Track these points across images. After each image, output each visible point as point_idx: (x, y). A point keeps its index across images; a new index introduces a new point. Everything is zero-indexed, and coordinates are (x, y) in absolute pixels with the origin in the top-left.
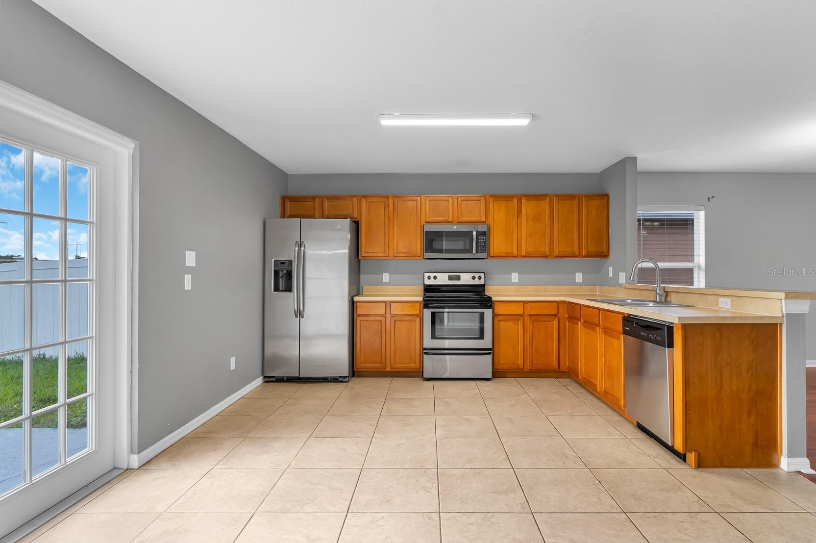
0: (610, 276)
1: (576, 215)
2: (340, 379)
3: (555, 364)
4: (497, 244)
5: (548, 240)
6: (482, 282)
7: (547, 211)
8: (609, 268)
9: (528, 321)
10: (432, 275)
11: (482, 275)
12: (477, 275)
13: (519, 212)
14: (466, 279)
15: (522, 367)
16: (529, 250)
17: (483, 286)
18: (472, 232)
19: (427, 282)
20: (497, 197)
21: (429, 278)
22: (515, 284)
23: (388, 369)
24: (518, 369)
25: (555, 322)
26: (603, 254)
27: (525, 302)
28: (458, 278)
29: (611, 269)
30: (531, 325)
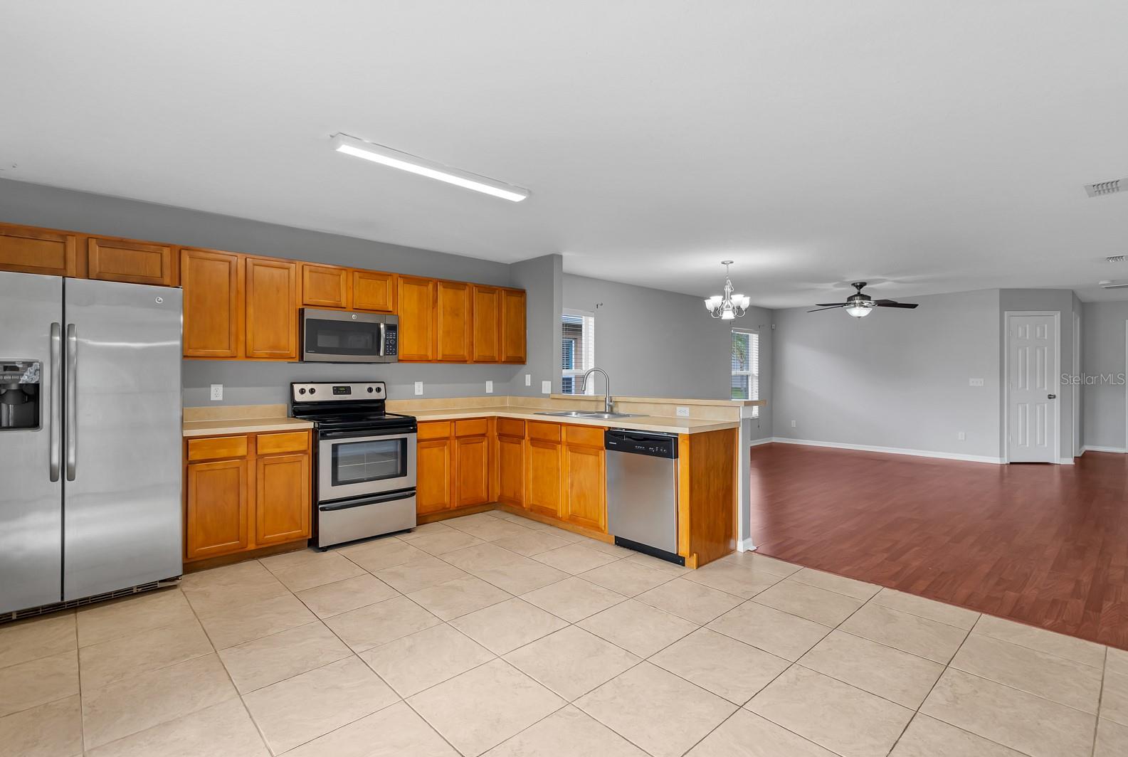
0: (527, 385)
1: (496, 312)
2: (159, 585)
3: (484, 495)
4: (408, 343)
5: (467, 341)
6: (381, 395)
7: (467, 304)
8: (527, 376)
9: (456, 444)
10: (308, 387)
11: (382, 386)
12: (374, 386)
13: (435, 301)
14: (359, 393)
15: (448, 506)
16: (447, 353)
17: (382, 401)
18: (381, 325)
19: (299, 398)
20: (409, 280)
21: (302, 391)
22: (419, 397)
23: (251, 546)
24: (444, 508)
25: (485, 444)
26: (519, 360)
27: (455, 421)
28: (348, 391)
29: (528, 377)
30: (459, 450)
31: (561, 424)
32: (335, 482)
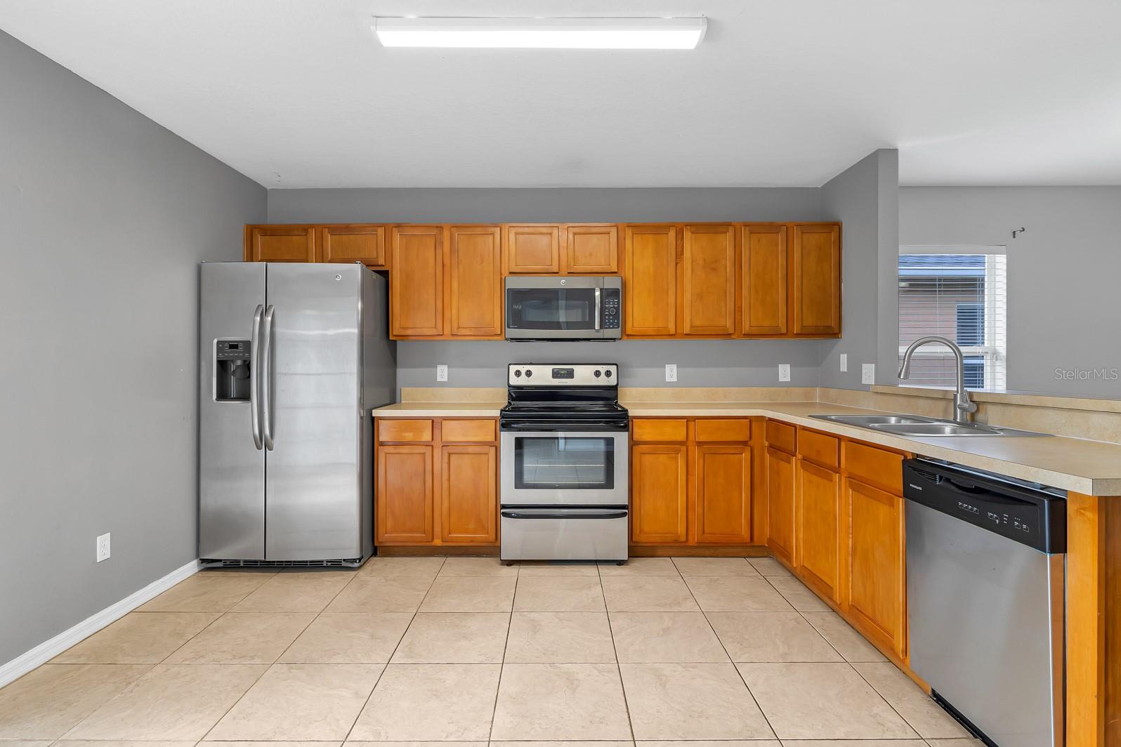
0: (842, 370)
1: (781, 260)
2: (344, 564)
3: (745, 532)
4: (639, 312)
5: (730, 305)
6: (612, 381)
7: (730, 252)
8: (842, 355)
9: (695, 453)
10: (523, 369)
11: (613, 369)
12: (603, 369)
13: (679, 254)
14: (584, 376)
15: (683, 539)
16: (697, 323)
17: (615, 388)
18: (593, 290)
19: (515, 381)
20: (639, 229)
21: (518, 373)
22: (671, 385)
23: (437, 542)
24: (676, 541)
25: (746, 456)
26: (831, 332)
27: (689, 419)
28: (570, 374)
29: (844, 358)
30: (701, 461)
31: (840, 438)
32: (520, 483)
